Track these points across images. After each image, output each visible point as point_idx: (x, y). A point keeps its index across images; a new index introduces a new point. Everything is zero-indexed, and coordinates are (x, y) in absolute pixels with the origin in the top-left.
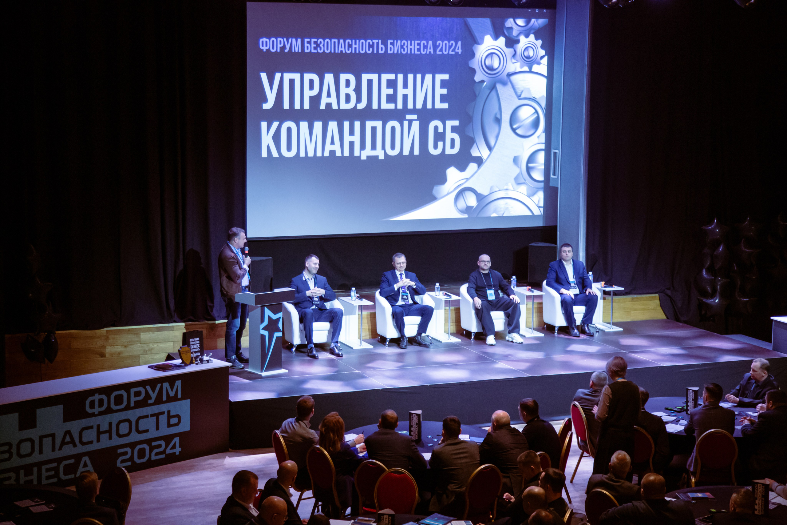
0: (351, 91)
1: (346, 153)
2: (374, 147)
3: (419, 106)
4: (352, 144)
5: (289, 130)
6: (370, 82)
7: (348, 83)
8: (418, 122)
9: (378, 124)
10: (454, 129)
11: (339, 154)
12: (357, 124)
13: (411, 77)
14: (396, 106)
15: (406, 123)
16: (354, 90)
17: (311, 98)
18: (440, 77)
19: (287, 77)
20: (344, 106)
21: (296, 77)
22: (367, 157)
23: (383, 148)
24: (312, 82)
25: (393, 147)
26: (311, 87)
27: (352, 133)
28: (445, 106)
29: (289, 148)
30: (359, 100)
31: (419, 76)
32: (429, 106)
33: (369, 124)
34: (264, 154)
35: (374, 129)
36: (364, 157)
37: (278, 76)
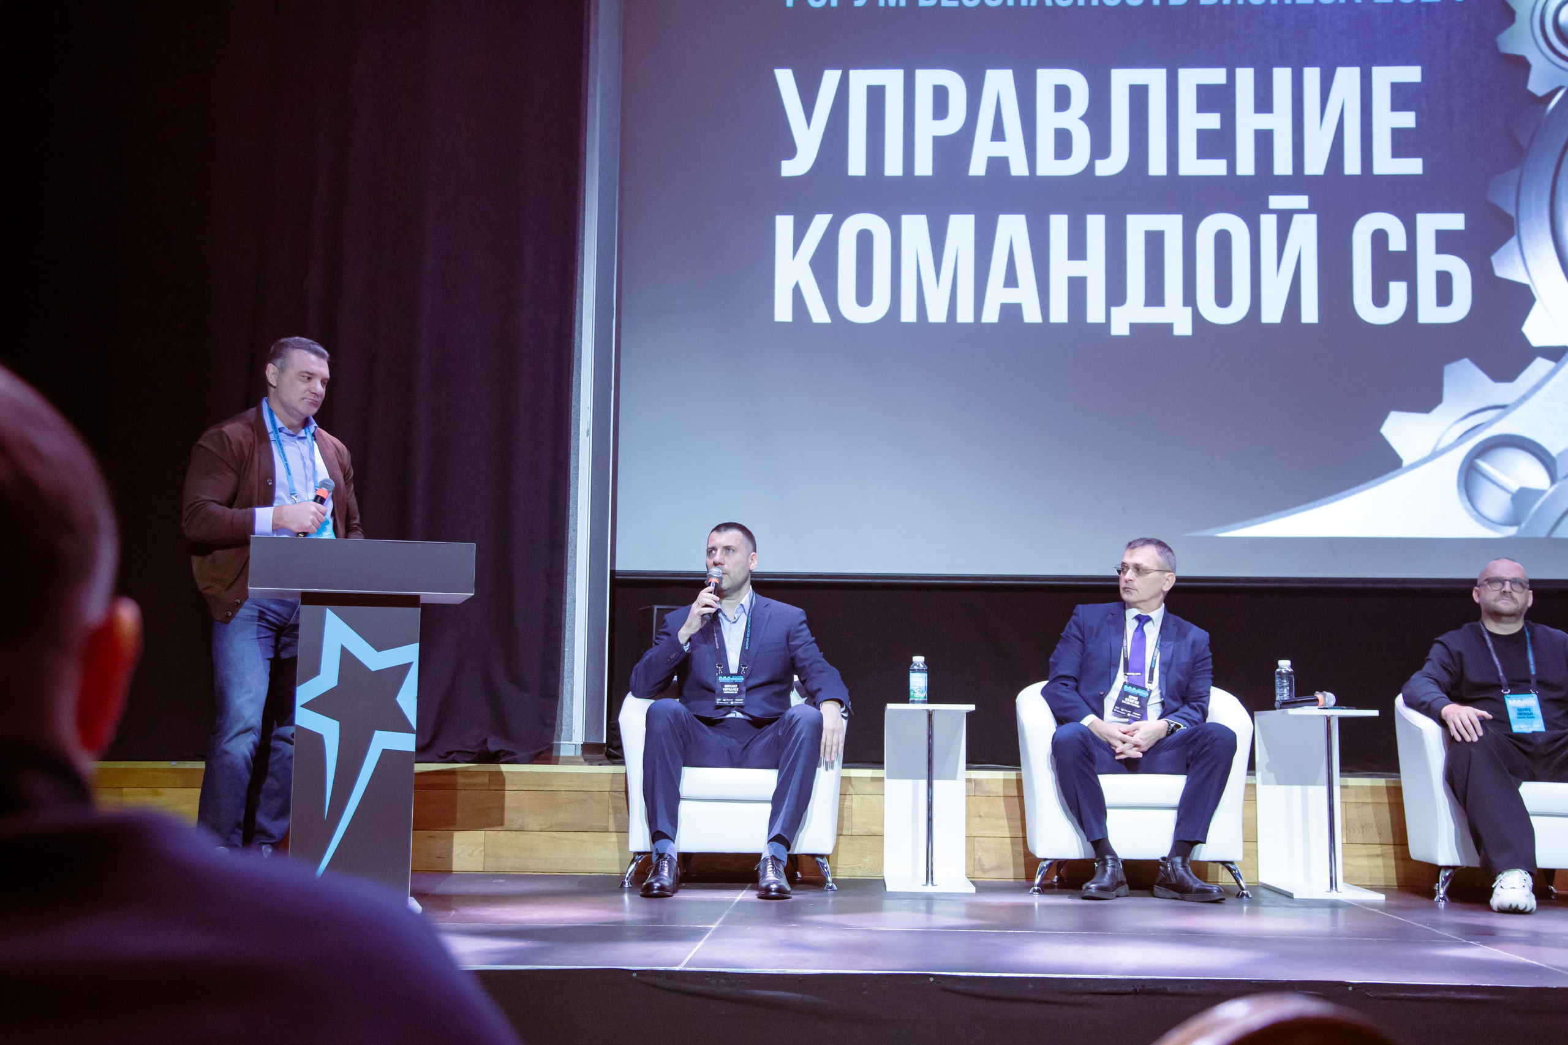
0: (1073, 120)
1: (1059, 314)
2: (1155, 296)
3: (1315, 164)
4: (1077, 287)
5: (865, 239)
6: (1139, 95)
7: (1062, 97)
8: (1313, 218)
9: (1171, 225)
10: (1446, 242)
11: (1032, 315)
12: (1096, 225)
13: (1282, 77)
14: (1232, 166)
15: (1268, 224)
16: (1083, 118)
17: (939, 143)
18: (1385, 77)
19: (861, 80)
20: (1049, 166)
21: (892, 79)
22: (1133, 326)
23: (1190, 297)
24: (941, 95)
25: (1223, 297)
26: (940, 110)
27: (1077, 250)
28: (1413, 166)
29: (864, 296)
30: (1101, 147)
31: (1312, 76)
32: (1352, 166)
33: (1138, 225)
34: (783, 312)
35: (1155, 242)
36: (1120, 328)
37: (831, 79)
